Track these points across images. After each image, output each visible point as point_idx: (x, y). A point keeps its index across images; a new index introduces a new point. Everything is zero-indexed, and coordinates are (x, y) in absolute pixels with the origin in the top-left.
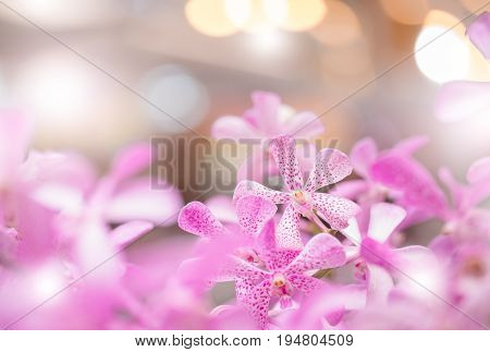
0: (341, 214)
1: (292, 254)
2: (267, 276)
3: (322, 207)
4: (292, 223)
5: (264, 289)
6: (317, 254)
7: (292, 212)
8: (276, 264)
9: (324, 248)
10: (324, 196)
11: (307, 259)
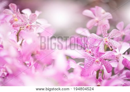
0: (116, 46)
1: (101, 54)
2: (94, 59)
3: (111, 43)
4: (103, 46)
5: (93, 61)
6: (108, 56)
7: (103, 43)
8: (97, 57)
9: (111, 55)
10: (112, 40)
11: (105, 57)
